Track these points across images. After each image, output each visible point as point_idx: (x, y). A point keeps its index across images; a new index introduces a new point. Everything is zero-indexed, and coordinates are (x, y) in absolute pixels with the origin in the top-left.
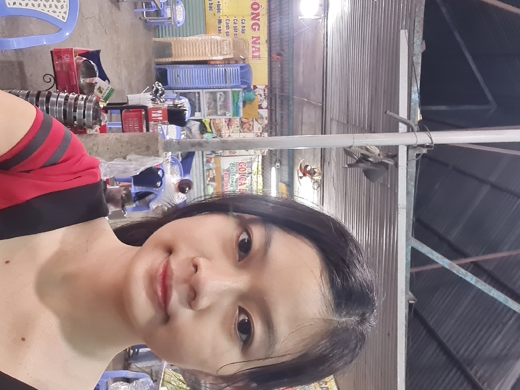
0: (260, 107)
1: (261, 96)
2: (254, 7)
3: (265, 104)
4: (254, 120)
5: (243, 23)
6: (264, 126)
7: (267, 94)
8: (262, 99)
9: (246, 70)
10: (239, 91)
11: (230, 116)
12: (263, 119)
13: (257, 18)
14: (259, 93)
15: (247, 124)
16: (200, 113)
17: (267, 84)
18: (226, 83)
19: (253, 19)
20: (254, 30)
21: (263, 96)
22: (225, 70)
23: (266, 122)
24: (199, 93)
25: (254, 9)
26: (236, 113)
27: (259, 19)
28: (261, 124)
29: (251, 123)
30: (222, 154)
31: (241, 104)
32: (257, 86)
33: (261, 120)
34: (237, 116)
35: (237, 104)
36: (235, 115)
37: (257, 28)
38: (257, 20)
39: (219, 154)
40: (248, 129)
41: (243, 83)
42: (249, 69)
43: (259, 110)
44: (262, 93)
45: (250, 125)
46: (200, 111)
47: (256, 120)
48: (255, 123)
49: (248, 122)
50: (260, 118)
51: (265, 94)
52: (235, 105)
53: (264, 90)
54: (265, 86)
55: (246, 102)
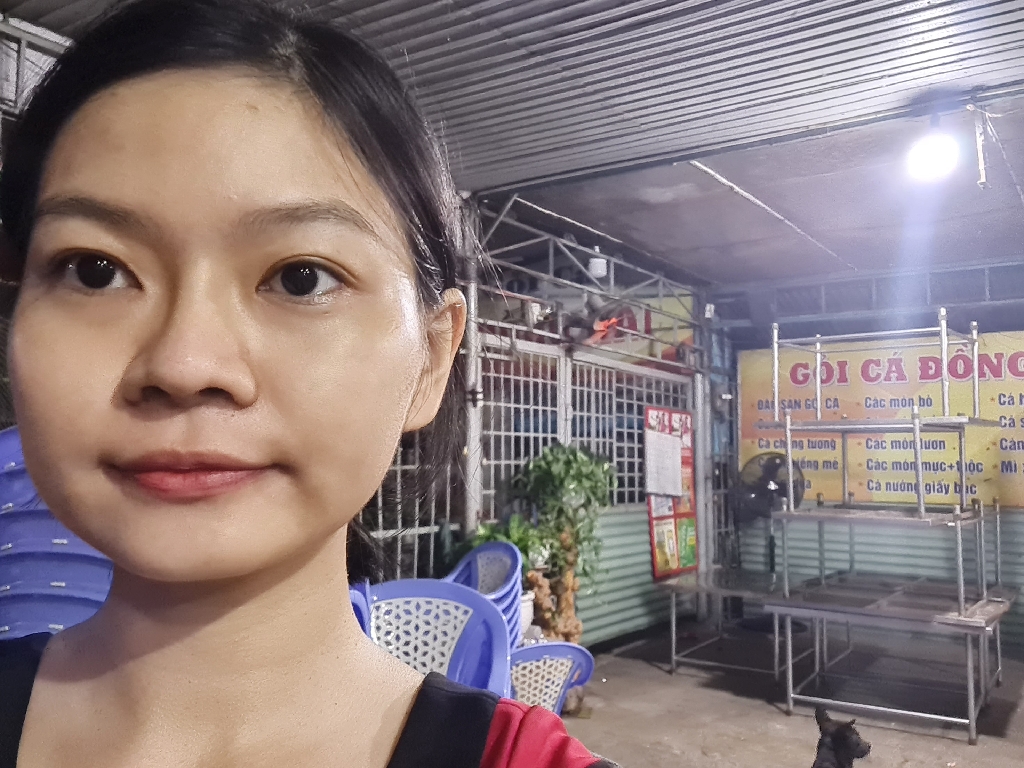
2: (961, 369)
5: (1012, 401)
13: (995, 361)
19: (997, 373)
25: (968, 370)
27: (996, 355)
38: (999, 362)
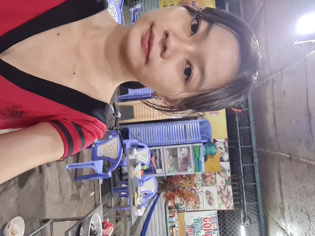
0: (222, 160)
1: (221, 148)
3: (226, 157)
4: (217, 173)
6: (227, 179)
7: (227, 147)
8: (223, 152)
9: (205, 125)
10: (200, 146)
11: (192, 171)
12: (226, 171)
14: (219, 146)
15: (210, 178)
16: (161, 169)
17: (227, 137)
18: (186, 138)
21: (224, 149)
22: (185, 126)
23: (229, 174)
24: (159, 150)
26: (198, 168)
28: (224, 177)
29: (214, 176)
30: (185, 209)
31: (202, 159)
32: (216, 140)
33: (223, 172)
34: (199, 171)
35: (198, 159)
36: (198, 170)
39: (183, 209)
40: (211, 183)
41: (203, 138)
42: (208, 125)
43: (222, 163)
44: (223, 146)
45: (213, 178)
46: (161, 167)
47: (219, 173)
48: (218, 176)
49: (211, 175)
50: (222, 171)
51: (225, 147)
52: (197, 160)
53: (224, 143)
54: (225, 139)
55: (208, 156)
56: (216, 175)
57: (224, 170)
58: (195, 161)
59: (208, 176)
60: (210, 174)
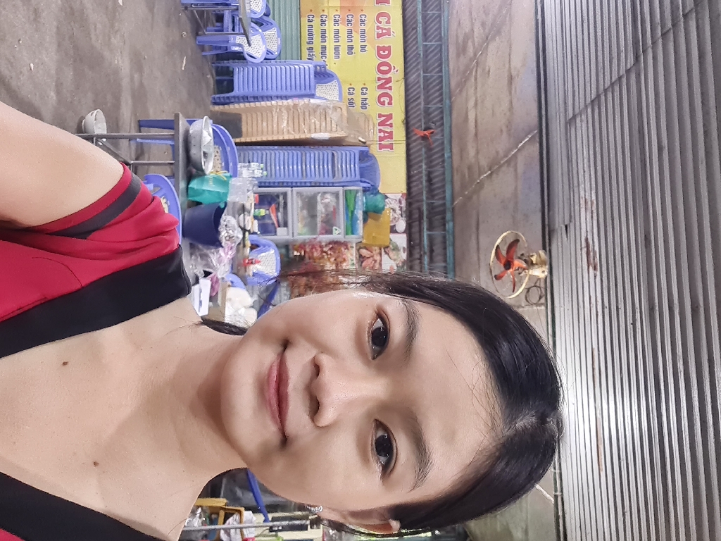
0: (393, 230)
1: (394, 210)
2: (383, 68)
3: (402, 225)
4: (383, 253)
5: (363, 94)
6: (400, 264)
7: (404, 209)
8: (396, 216)
9: (368, 164)
10: (357, 191)
11: (339, 234)
12: (399, 250)
13: (387, 86)
14: (391, 206)
15: (371, 259)
16: (286, 228)
17: (405, 191)
18: (334, 176)
19: (380, 87)
20: (383, 103)
21: (398, 212)
22: (333, 154)
23: (404, 256)
24: (285, 195)
25: (383, 72)
26: (351, 229)
27: (391, 86)
28: (395, 260)
29: (378, 258)
31: (359, 216)
32: (387, 195)
33: (394, 252)
34: (353, 233)
35: (353, 212)
36: (350, 232)
37: (387, 102)
40: (372, 268)
42: (374, 164)
43: (392, 236)
44: (397, 207)
45: (375, 261)
46: (286, 225)
47: (387, 253)
48: (385, 257)
49: (372, 256)
50: (393, 250)
51: (401, 208)
52: (350, 215)
53: (400, 202)
54: (401, 195)
55: (369, 213)
56: (381, 254)
57: (396, 249)
58: (347, 215)
59: (368, 258)
60: (372, 254)
